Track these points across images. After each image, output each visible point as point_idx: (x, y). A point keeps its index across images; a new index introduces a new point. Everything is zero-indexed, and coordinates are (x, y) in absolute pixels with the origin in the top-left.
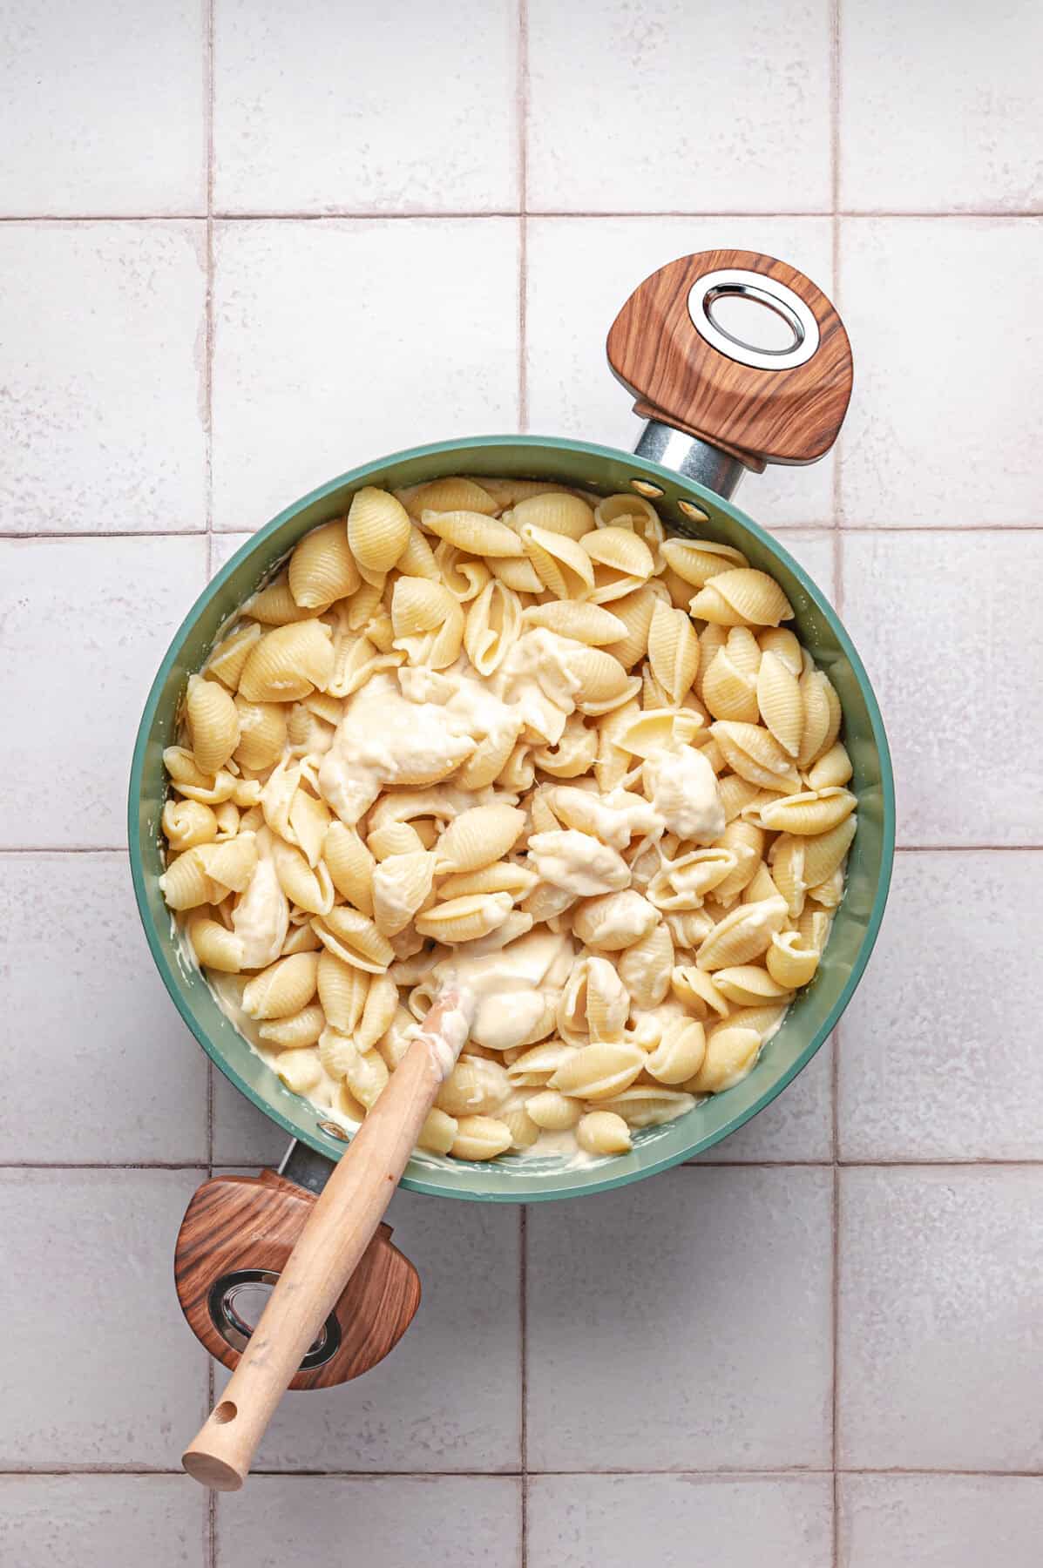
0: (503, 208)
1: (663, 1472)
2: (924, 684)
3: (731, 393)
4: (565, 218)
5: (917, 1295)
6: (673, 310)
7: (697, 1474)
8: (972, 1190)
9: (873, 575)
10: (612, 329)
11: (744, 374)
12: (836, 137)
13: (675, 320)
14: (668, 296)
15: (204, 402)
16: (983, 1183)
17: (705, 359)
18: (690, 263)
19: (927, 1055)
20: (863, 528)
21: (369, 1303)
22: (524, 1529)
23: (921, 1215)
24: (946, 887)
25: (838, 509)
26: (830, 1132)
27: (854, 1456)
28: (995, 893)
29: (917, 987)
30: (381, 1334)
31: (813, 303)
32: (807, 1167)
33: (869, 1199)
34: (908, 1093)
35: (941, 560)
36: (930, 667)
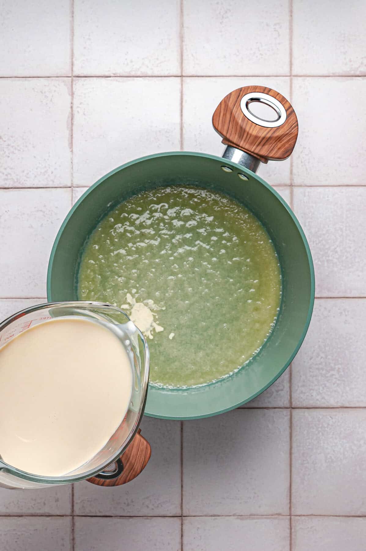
0: (175, 74)
1: (230, 516)
2: (322, 240)
3: (255, 136)
4: (197, 78)
5: (319, 454)
6: (235, 107)
7: (242, 517)
8: (338, 417)
9: (304, 202)
10: (214, 114)
11: (260, 129)
12: (291, 50)
13: (236, 110)
14: (233, 103)
15: (70, 142)
16: (342, 415)
17: (247, 124)
18: (241, 91)
19: (323, 370)
20: (301, 186)
21: (133, 456)
22: (182, 536)
23: (320, 426)
24: (329, 311)
25: (292, 179)
26: (289, 397)
27: (297, 510)
28: (347, 313)
29: (319, 346)
30: (138, 467)
31: (284, 104)
32: (281, 409)
33: (302, 420)
34: (316, 383)
35: (328, 197)
36: (324, 234)
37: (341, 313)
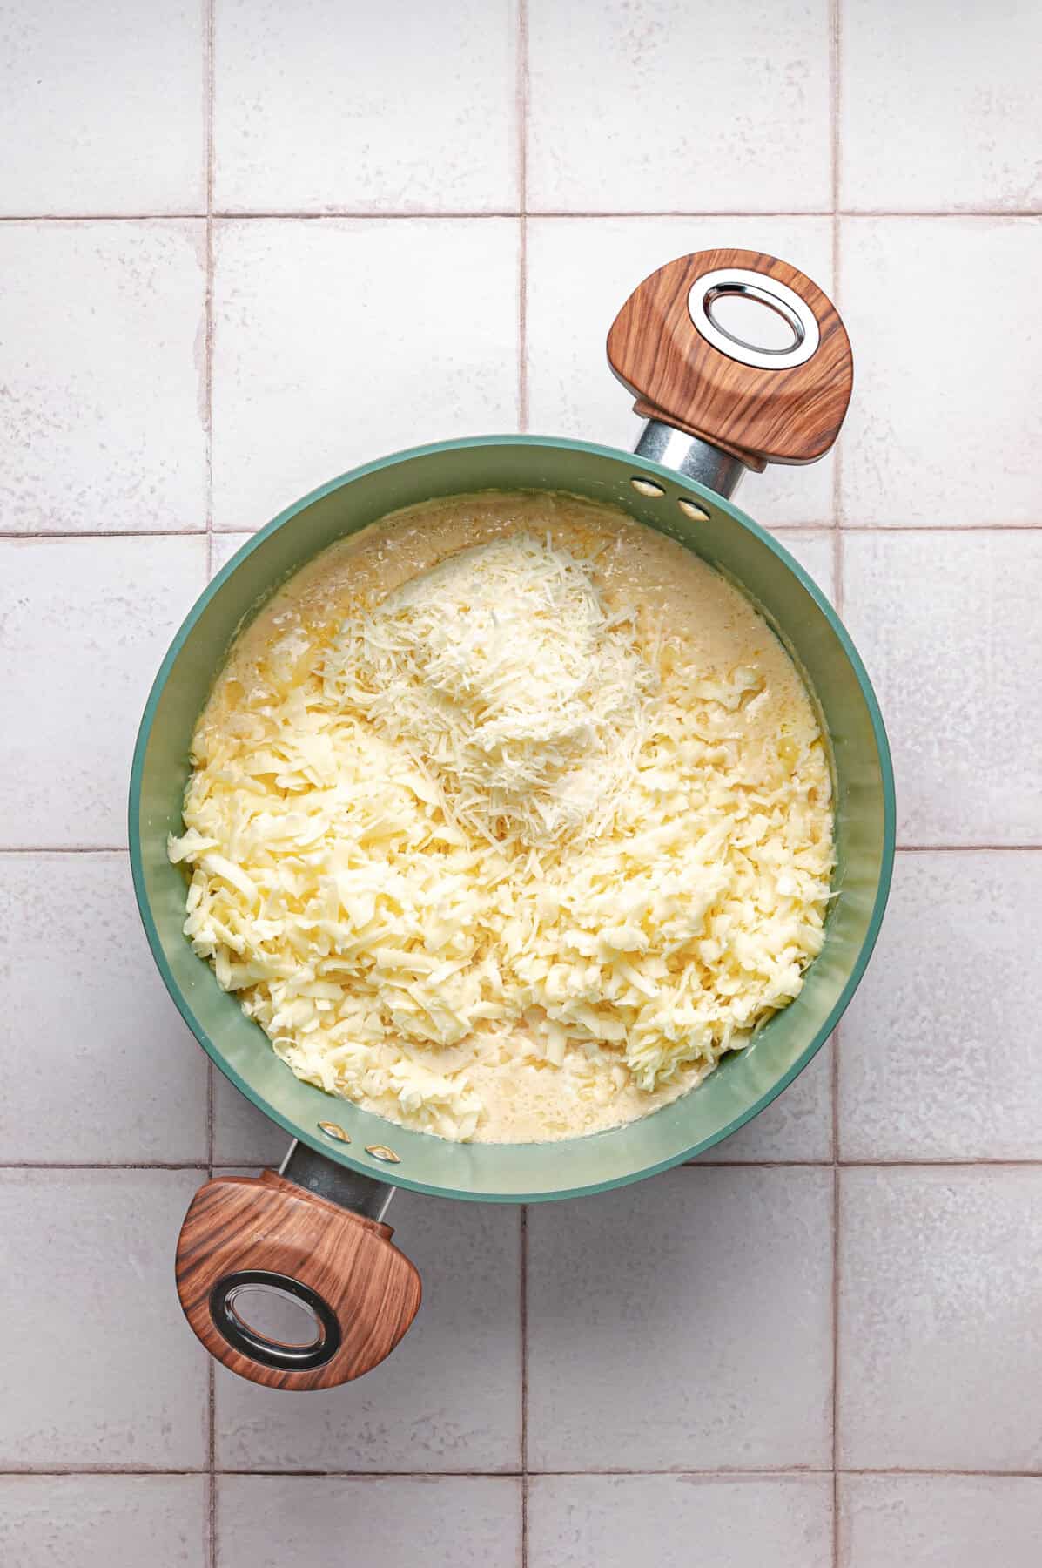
0: (504, 208)
1: (664, 1472)
2: (924, 684)
3: (730, 393)
4: (565, 218)
5: (915, 1295)
6: (673, 308)
7: (697, 1474)
8: (973, 1190)
9: (873, 574)
10: (612, 328)
11: (744, 373)
12: (836, 137)
13: (675, 319)
14: (667, 297)
15: (204, 402)
16: (983, 1184)
17: (705, 357)
18: (690, 262)
19: (927, 1056)
20: (864, 528)
21: (370, 1304)
22: (524, 1530)
23: (921, 1215)
24: (946, 887)
25: (838, 509)
26: (831, 1132)
27: (853, 1457)
28: (995, 893)
29: (917, 988)
30: (382, 1336)
31: (813, 302)
32: (807, 1168)
33: (869, 1199)
34: (907, 1091)
35: (941, 560)
36: (930, 667)
37: (979, 893)
